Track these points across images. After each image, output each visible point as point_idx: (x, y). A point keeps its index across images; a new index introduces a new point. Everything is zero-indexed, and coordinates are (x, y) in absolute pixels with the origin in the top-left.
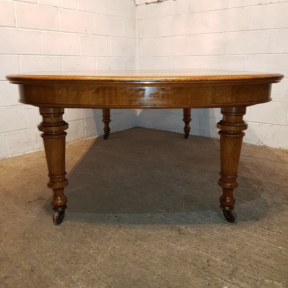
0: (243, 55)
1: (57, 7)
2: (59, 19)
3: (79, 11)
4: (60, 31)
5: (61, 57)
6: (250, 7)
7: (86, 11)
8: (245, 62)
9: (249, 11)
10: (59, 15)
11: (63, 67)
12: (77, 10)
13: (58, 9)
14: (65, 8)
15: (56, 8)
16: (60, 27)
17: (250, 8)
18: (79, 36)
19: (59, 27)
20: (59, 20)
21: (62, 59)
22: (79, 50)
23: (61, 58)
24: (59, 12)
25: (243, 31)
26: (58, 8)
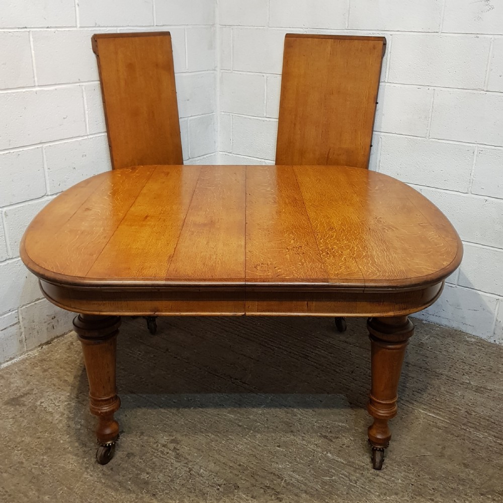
0: (471, 145)
1: (26, 27)
2: (33, 55)
3: (81, 27)
4: (37, 84)
5: (42, 147)
6: (496, 37)
7: (99, 26)
8: (475, 161)
9: (492, 46)
10: (32, 47)
11: (46, 170)
12: (76, 27)
13: (29, 32)
14: (48, 27)
15: (26, 30)
16: (35, 75)
17: (495, 39)
18: (83, 88)
19: (34, 77)
20: (34, 59)
21: (44, 151)
22: (85, 121)
23: (42, 150)
24: (32, 39)
25: (474, 91)
26: (28, 30)
